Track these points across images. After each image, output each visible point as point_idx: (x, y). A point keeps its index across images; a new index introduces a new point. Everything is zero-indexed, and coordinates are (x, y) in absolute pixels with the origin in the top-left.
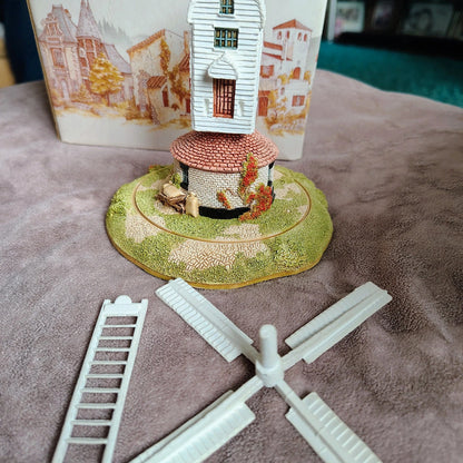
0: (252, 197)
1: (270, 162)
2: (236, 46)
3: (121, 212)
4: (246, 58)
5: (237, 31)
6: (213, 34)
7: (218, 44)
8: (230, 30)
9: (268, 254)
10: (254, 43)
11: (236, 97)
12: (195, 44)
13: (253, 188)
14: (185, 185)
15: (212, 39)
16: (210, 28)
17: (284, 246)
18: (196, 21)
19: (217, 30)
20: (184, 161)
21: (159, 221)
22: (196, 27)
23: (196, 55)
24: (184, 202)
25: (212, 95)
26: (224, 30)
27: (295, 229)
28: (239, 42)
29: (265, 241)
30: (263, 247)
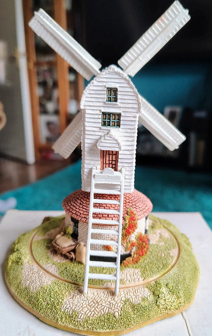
0: (133, 245)
1: (146, 214)
2: (119, 125)
3: (18, 262)
4: (128, 135)
5: (119, 115)
6: (100, 117)
7: (104, 124)
8: (114, 114)
9: (151, 298)
10: (133, 123)
11: (119, 164)
12: (86, 124)
13: (133, 237)
14: (75, 236)
15: (100, 121)
16: (98, 112)
17: (164, 290)
18: (87, 108)
19: (104, 114)
20: (75, 216)
21: (53, 269)
22: (87, 111)
23: (86, 133)
24: (74, 251)
25: (100, 162)
26: (109, 114)
27: (171, 272)
28: (121, 122)
29: (148, 286)
30: (147, 293)
